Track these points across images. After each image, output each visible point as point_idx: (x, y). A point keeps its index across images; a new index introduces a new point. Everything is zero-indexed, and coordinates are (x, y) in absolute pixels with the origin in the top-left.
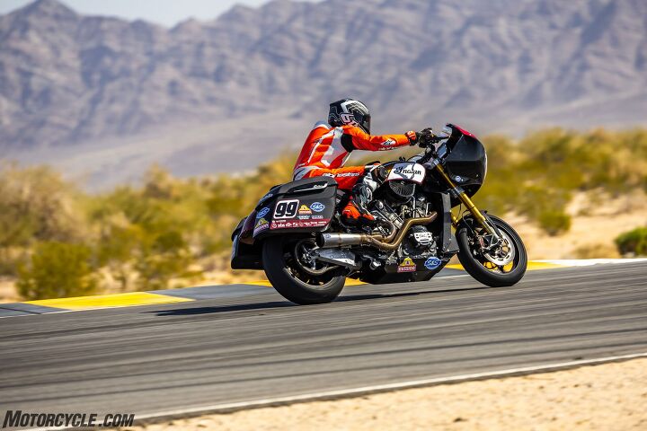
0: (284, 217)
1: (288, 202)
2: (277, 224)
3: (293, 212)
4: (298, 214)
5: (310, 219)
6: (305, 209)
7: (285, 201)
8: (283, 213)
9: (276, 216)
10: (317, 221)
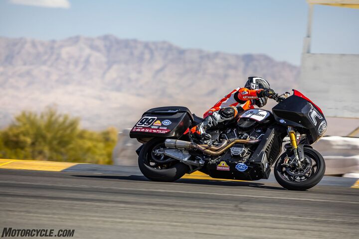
0: (143, 125)
1: (150, 118)
2: (136, 129)
3: (149, 124)
4: (152, 125)
5: (158, 129)
6: (158, 123)
7: (148, 117)
8: (143, 123)
9: (139, 124)
10: (162, 130)
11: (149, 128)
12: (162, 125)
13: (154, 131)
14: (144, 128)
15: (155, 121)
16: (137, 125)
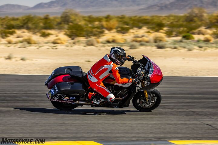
0: (58, 99)
1: (61, 95)
2: (53, 100)
3: (62, 98)
5: (68, 101)
6: (67, 98)
8: (57, 97)
10: (70, 101)
11: (62, 100)
12: (70, 99)
13: (65, 102)
14: (58, 100)
15: (65, 97)
16: (54, 98)
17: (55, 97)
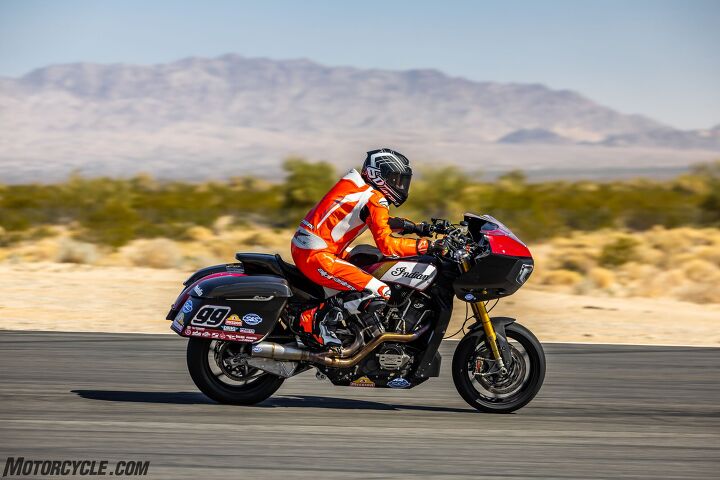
1: (216, 308)
2: (192, 331)
3: (218, 321)
4: (224, 324)
5: (238, 332)
6: (235, 319)
7: (212, 307)
8: (204, 319)
9: (195, 321)
10: (246, 335)
11: (219, 329)
12: (245, 325)
13: (230, 337)
14: (207, 329)
15: (228, 316)
16: (192, 322)
17: (195, 318)
